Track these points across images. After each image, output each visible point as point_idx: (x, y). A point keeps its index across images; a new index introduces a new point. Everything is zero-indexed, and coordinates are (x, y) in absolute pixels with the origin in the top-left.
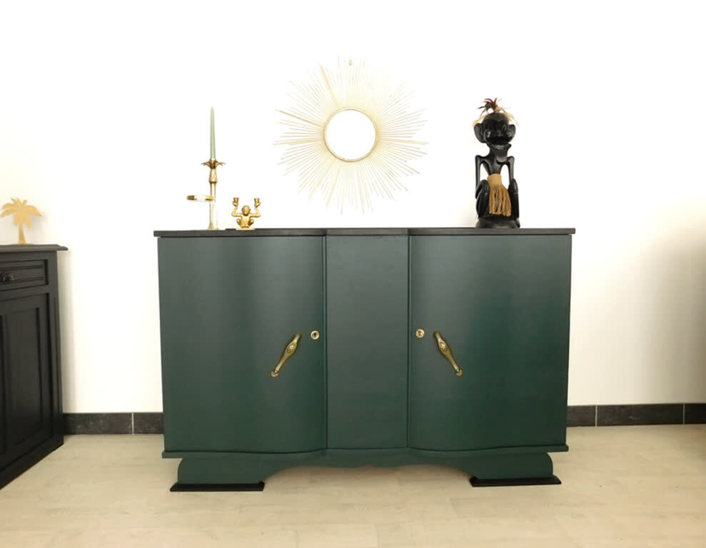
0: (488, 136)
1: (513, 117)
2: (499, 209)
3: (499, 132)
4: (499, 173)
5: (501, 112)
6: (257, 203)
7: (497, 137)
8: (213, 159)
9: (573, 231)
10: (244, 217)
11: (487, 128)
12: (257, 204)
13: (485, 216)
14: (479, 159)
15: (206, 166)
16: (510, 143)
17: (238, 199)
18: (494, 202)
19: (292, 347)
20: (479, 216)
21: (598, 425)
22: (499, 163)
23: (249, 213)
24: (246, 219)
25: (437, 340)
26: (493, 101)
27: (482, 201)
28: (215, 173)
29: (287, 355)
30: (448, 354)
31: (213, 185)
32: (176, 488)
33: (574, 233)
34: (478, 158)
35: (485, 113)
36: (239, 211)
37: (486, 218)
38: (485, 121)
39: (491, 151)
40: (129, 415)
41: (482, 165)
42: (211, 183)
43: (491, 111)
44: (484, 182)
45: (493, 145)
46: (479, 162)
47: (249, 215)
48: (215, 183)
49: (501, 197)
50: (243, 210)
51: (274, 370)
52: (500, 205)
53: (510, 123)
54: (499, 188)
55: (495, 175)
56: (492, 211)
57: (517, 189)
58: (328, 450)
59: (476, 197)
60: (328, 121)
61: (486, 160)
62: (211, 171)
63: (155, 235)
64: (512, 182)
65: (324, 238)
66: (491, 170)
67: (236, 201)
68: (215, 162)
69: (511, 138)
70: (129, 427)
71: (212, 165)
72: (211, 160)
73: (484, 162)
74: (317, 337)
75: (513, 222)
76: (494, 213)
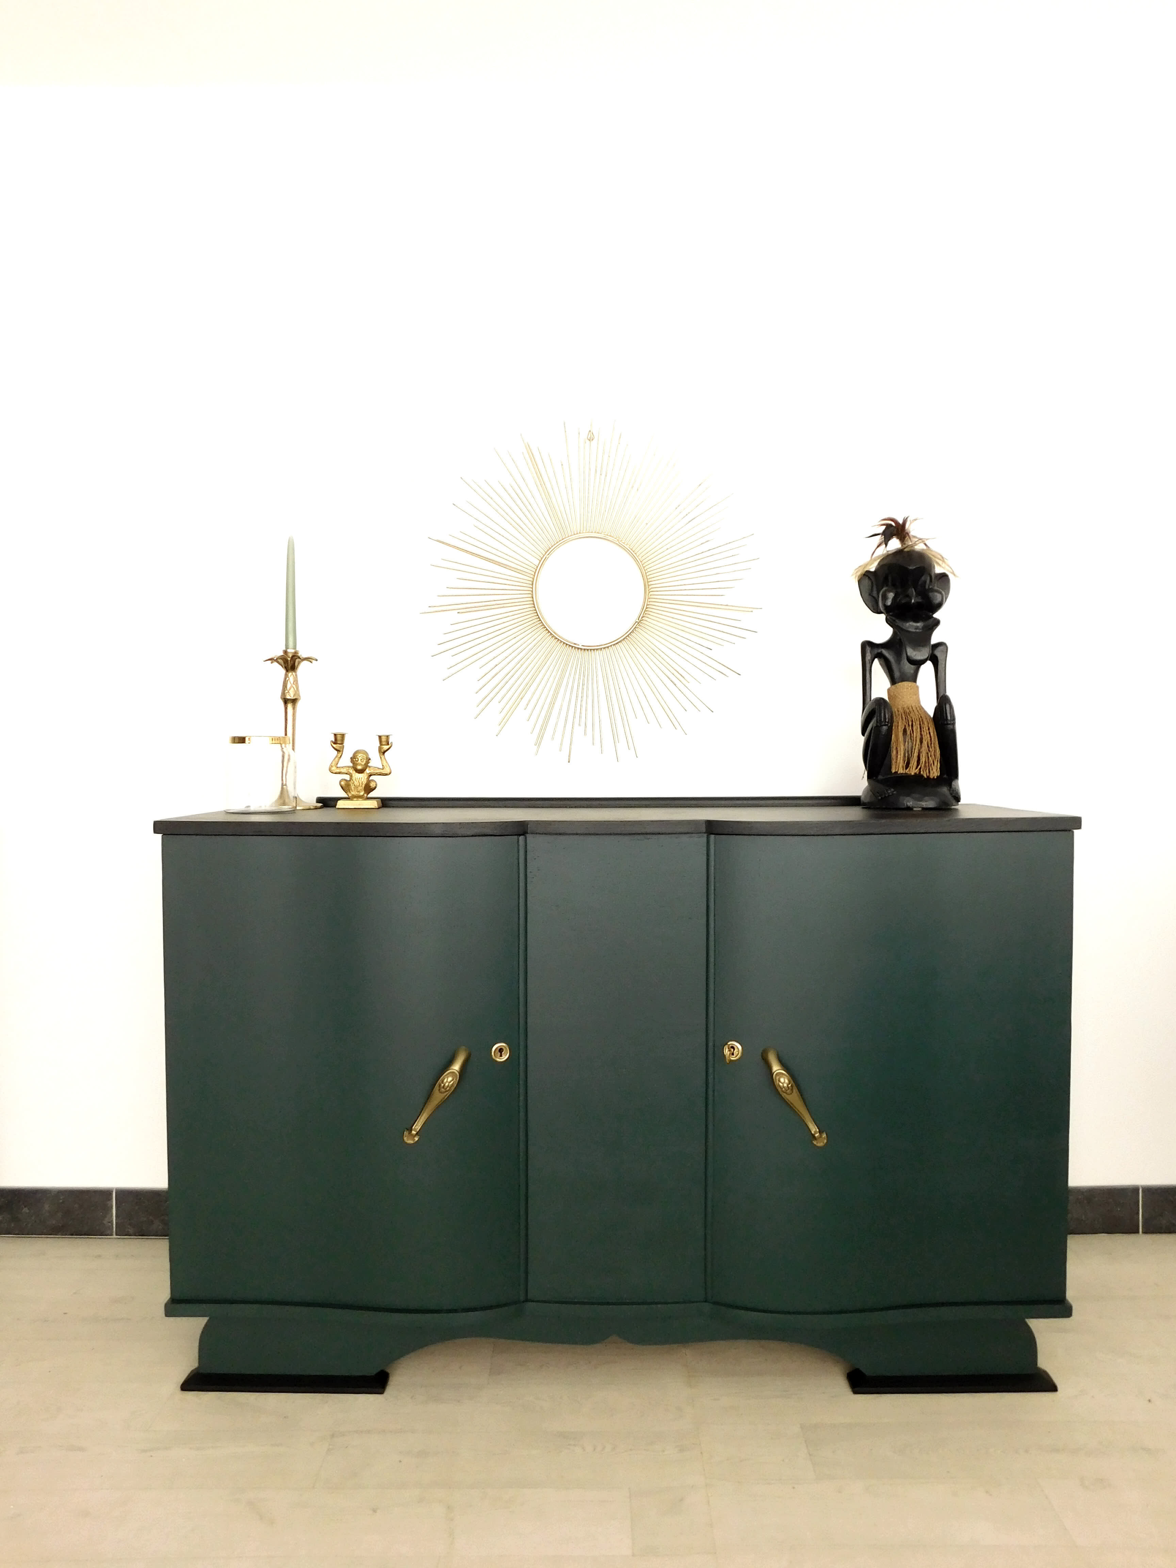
0: (889, 603)
1: (943, 559)
2: (914, 762)
3: (912, 592)
4: (915, 681)
5: (919, 547)
6: (384, 744)
7: (908, 604)
8: (291, 651)
9: (1076, 823)
10: (356, 776)
11: (885, 582)
12: (386, 747)
13: (880, 777)
14: (870, 650)
15: (275, 664)
16: (936, 615)
17: (343, 736)
18: (902, 748)
19: (449, 1080)
20: (869, 777)
21: (1145, 1232)
22: (912, 662)
23: (366, 765)
24: (362, 778)
25: (769, 1068)
26: (901, 522)
27: (875, 745)
28: (296, 681)
29: (438, 1097)
30: (794, 1098)
31: (290, 706)
32: (194, 1383)
33: (1079, 827)
34: (867, 646)
35: (882, 551)
36: (345, 761)
37: (885, 782)
38: (881, 566)
39: (894, 634)
40: (105, 1194)
41: (876, 660)
42: (286, 701)
43: (895, 544)
44: (880, 701)
45: (899, 623)
46: (868, 657)
47: (368, 771)
48: (294, 701)
49: (917, 734)
50: (353, 759)
51: (410, 1130)
52: (916, 754)
53: (938, 570)
54: (914, 713)
55: (906, 684)
56: (898, 767)
57: (954, 719)
58: (530, 1305)
59: (863, 734)
60: (543, 560)
61: (885, 652)
62: (286, 676)
63: (156, 831)
64: (943, 702)
65: (521, 838)
66: (897, 674)
67: (338, 741)
68: (295, 656)
69: (939, 606)
70: (106, 1220)
71: (290, 663)
72: (285, 652)
73: (880, 656)
74: (505, 1057)
75: (945, 790)
76: (901, 771)
